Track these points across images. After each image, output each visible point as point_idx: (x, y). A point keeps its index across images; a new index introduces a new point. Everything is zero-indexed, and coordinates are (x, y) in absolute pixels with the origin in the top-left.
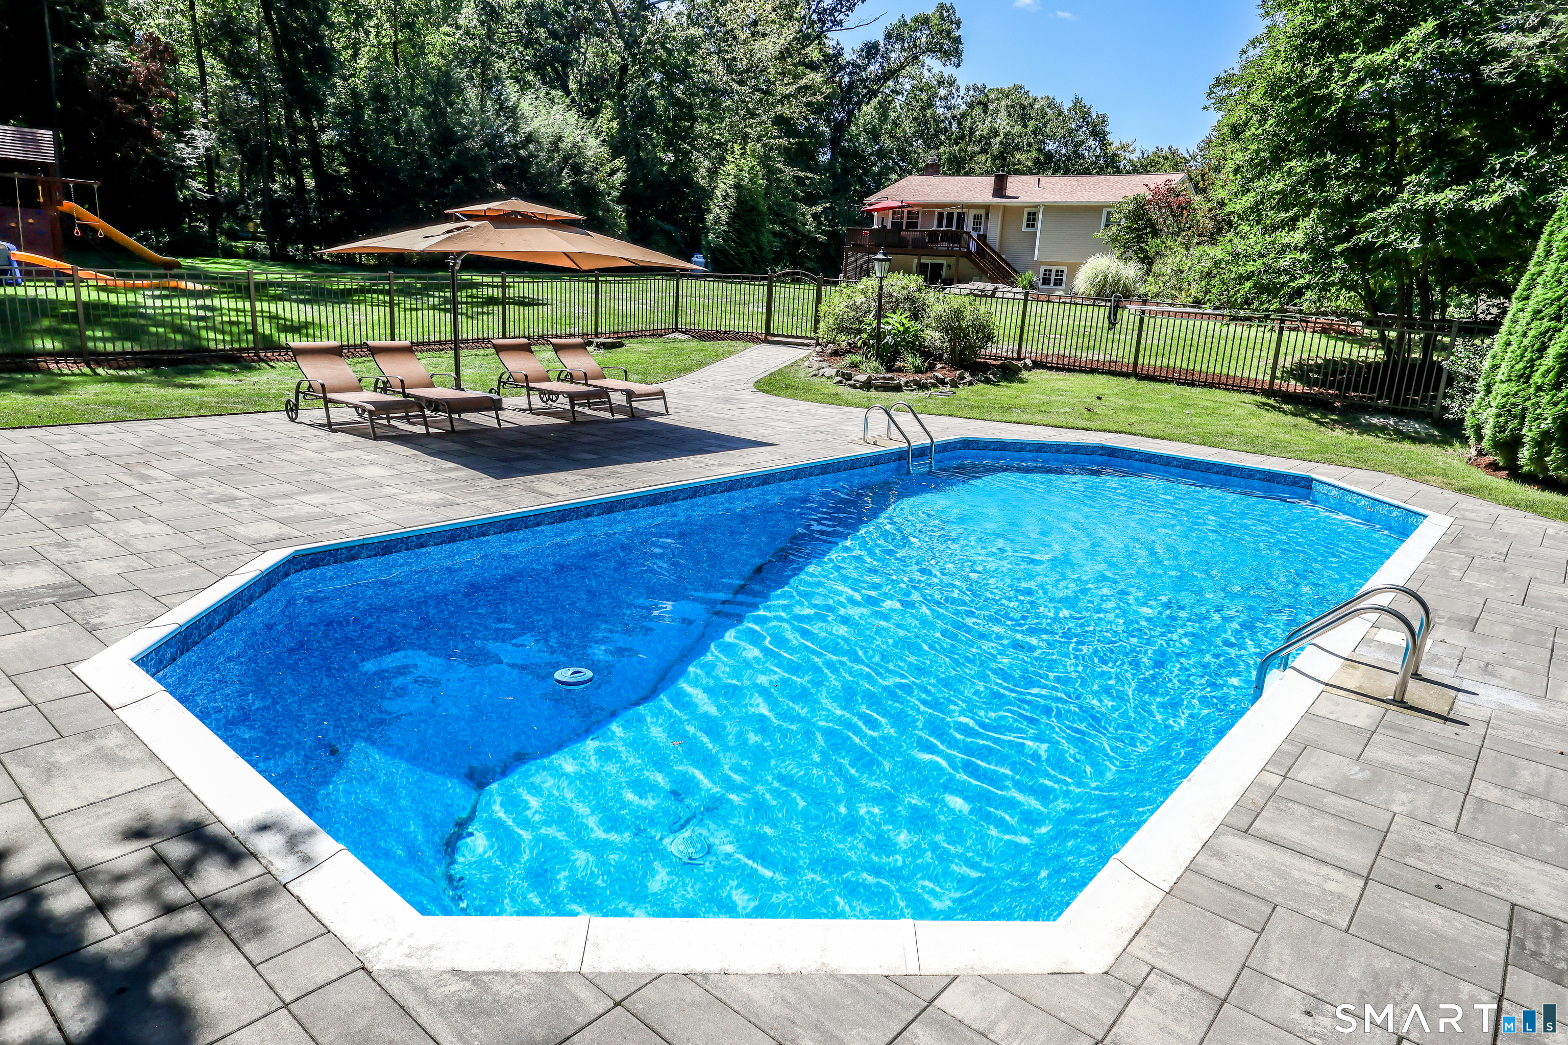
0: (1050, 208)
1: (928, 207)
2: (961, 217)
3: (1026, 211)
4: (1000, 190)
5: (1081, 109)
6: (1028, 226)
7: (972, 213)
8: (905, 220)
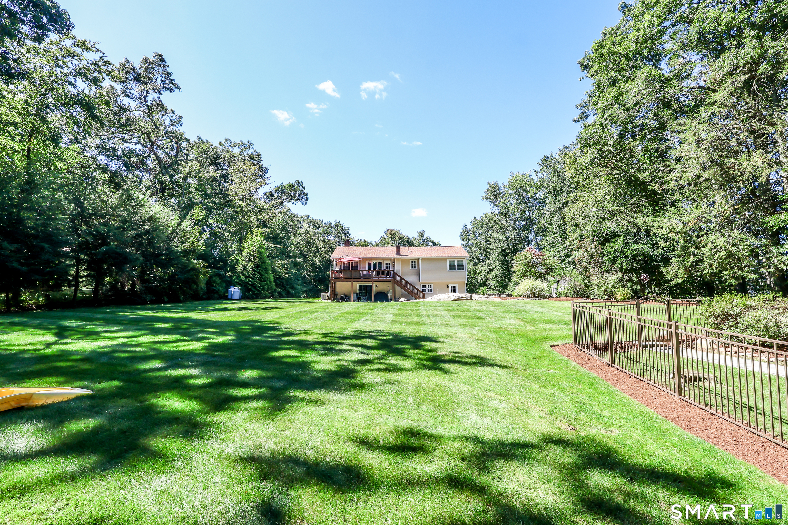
0: (425, 260)
1: (363, 260)
2: (380, 264)
3: (411, 261)
4: (398, 253)
5: (338, 224)
6: (412, 267)
7: (385, 262)
8: (351, 266)
